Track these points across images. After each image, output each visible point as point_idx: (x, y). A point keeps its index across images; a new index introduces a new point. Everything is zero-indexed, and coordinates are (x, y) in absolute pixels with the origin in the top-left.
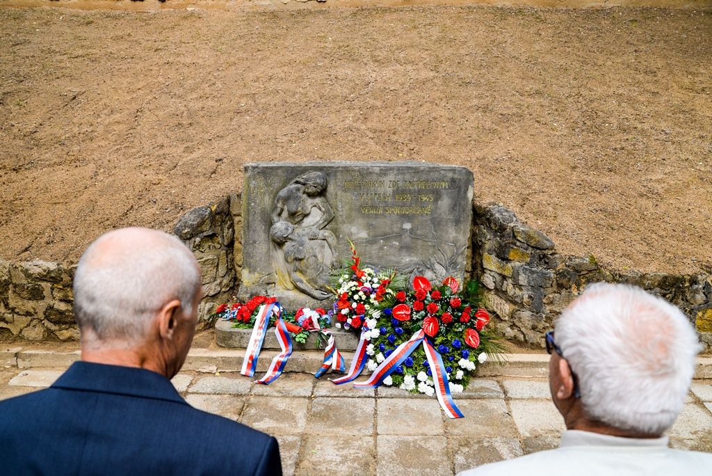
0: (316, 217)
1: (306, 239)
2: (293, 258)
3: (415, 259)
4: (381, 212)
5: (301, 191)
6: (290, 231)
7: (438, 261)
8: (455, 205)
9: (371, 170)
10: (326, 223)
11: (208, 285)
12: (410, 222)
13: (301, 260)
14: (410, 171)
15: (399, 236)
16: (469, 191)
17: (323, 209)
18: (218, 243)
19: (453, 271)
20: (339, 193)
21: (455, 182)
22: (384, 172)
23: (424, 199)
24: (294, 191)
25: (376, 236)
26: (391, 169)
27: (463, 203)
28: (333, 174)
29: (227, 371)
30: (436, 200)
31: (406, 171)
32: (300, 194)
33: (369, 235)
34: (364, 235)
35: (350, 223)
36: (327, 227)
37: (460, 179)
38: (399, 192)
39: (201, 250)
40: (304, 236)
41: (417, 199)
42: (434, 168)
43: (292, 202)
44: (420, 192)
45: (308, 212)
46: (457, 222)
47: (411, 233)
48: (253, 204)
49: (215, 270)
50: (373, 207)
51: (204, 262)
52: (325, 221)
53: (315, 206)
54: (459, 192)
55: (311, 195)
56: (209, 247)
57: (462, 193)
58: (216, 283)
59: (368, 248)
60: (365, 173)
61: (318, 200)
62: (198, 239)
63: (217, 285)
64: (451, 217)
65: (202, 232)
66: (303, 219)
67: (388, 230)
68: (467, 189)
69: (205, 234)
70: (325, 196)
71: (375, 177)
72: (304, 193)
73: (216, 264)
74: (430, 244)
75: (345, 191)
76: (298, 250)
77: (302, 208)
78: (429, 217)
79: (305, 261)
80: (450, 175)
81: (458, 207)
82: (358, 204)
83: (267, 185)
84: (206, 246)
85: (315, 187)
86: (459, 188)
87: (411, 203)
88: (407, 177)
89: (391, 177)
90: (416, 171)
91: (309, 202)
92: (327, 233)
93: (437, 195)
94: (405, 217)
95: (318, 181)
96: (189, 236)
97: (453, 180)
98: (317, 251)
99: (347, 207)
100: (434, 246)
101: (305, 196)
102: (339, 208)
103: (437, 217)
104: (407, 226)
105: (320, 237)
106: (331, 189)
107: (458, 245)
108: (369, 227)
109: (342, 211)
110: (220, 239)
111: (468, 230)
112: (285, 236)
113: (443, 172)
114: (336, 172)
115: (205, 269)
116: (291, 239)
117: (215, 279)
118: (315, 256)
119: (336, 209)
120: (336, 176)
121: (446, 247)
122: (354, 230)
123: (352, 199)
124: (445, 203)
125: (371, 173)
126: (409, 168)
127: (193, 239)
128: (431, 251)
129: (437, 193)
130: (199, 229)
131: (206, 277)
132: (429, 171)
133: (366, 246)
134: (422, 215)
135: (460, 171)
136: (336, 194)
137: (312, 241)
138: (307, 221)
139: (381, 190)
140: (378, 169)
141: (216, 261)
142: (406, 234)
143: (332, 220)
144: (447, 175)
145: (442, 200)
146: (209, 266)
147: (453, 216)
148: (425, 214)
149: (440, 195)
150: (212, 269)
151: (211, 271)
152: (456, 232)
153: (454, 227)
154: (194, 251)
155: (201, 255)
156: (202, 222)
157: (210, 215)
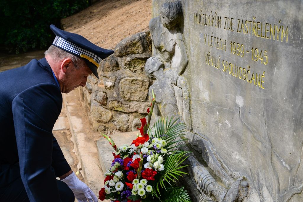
0: (178, 57)
1: (169, 82)
3: (245, 163)
4: (219, 67)
5: (162, 22)
7: (268, 183)
11: (137, 103)
12: (243, 96)
13: (158, 103)
15: (232, 113)
17: (180, 49)
20: (191, 30)
21: (299, 29)
23: (258, 58)
24: (158, 21)
25: (214, 103)
30: (272, 65)
32: (162, 26)
33: (210, 99)
34: (206, 96)
35: (198, 74)
36: (184, 73)
38: (235, 40)
39: (131, 69)
40: (169, 77)
41: (250, 55)
43: (156, 33)
44: (253, 45)
46: (298, 123)
47: (243, 115)
49: (146, 92)
51: (132, 81)
52: (181, 65)
53: (176, 44)
55: (169, 29)
56: (142, 69)
58: (146, 103)
61: (175, 36)
62: (128, 59)
63: (147, 105)
64: (290, 108)
65: (135, 53)
66: (171, 58)
69: (137, 56)
70: (182, 32)
71: (214, 10)
72: (164, 24)
73: (147, 86)
75: (195, 28)
78: (262, 96)
79: (162, 107)
82: (203, 49)
84: (138, 67)
87: (244, 62)
88: (240, 12)
89: (226, 10)
91: (171, 38)
92: (182, 80)
93: (274, 54)
94: (238, 85)
96: (118, 54)
97: (296, 25)
98: (178, 100)
99: (196, 52)
101: (166, 28)
102: (191, 51)
103: (272, 101)
104: (240, 101)
105: (178, 83)
108: (210, 86)
115: (133, 87)
116: (156, 77)
117: (146, 100)
120: (189, 5)
122: (201, 85)
123: (199, 40)
125: (210, 3)
127: (124, 58)
128: (261, 161)
129: (274, 51)
130: (129, 50)
131: (134, 94)
136: (189, 31)
137: (175, 87)
139: (218, 32)
141: (148, 84)
142: (238, 115)
143: (186, 66)
144: (288, 11)
145: (279, 68)
146: (139, 86)
147: (293, 108)
148: (257, 88)
149: (277, 56)
150: (143, 89)
151: (140, 91)
152: (295, 145)
153: (292, 132)
154: (125, 68)
155: (132, 74)
156: (133, 44)
157: (140, 39)
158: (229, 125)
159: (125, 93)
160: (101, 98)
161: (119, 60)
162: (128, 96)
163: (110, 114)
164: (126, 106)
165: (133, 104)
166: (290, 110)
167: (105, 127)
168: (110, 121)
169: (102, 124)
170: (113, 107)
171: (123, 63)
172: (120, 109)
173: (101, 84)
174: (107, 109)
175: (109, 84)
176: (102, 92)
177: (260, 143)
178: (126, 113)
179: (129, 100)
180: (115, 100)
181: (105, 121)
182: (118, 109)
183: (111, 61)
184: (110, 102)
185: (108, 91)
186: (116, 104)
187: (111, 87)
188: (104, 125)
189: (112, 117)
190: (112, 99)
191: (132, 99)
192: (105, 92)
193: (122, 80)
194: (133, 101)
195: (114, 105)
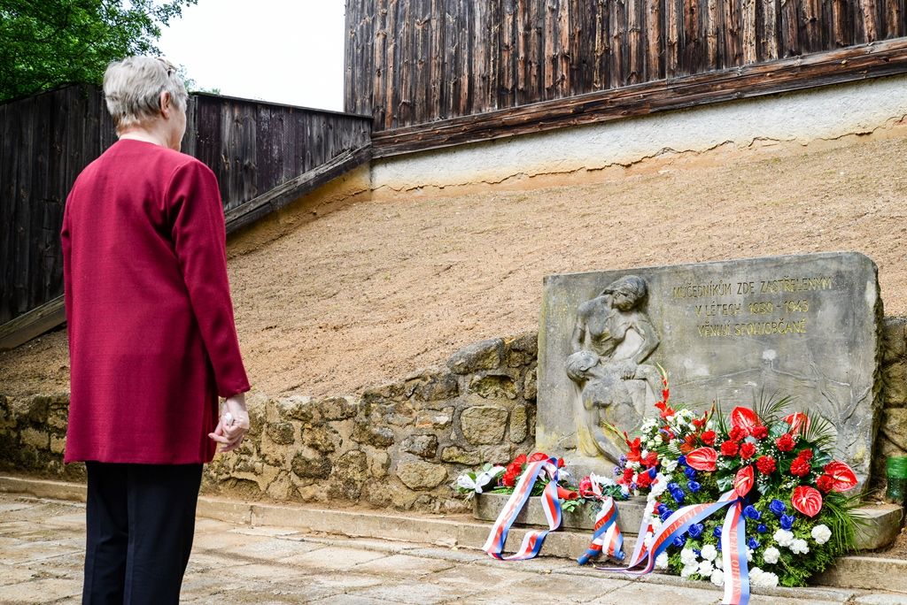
0: (633, 345)
1: (617, 377)
2: (592, 402)
4: (728, 333)
5: (609, 304)
6: (592, 363)
7: (823, 413)
8: (846, 316)
9: (710, 269)
10: (646, 353)
11: (489, 447)
12: (774, 349)
13: (605, 406)
14: (769, 265)
15: (757, 371)
16: (867, 292)
17: (642, 332)
18: (513, 392)
19: (850, 431)
20: (665, 307)
21: (842, 277)
22: (730, 269)
23: (795, 308)
24: (599, 304)
25: (721, 373)
26: (739, 264)
27: (859, 312)
28: (656, 279)
29: (469, 547)
30: (814, 310)
31: (762, 266)
32: (608, 308)
33: (711, 373)
34: (703, 371)
35: (682, 352)
36: (650, 359)
37: (851, 272)
38: (756, 301)
39: (481, 393)
40: (614, 372)
41: (783, 309)
42: (805, 257)
43: (594, 319)
44: (787, 299)
45: (619, 336)
46: (852, 345)
47: (776, 366)
48: (552, 330)
49: (502, 428)
50: (717, 326)
51: (484, 411)
52: (645, 349)
53: (631, 327)
54: (851, 293)
55: (623, 310)
56: (496, 393)
57: (856, 294)
58: (502, 447)
59: (709, 392)
60: (701, 273)
61: (634, 318)
62: (477, 378)
63: (504, 450)
64: (840, 337)
65: (487, 369)
66: (615, 348)
67: (739, 363)
68: (865, 288)
69: (490, 372)
70: (645, 312)
71: (716, 279)
72: (613, 306)
73: (504, 420)
74: (807, 383)
75: (674, 303)
76: (602, 391)
77: (611, 330)
78: (804, 339)
79: (612, 408)
80: (834, 266)
81: (851, 320)
82: (693, 322)
83: (572, 301)
84: (491, 390)
85: (626, 295)
86: (851, 286)
87: (774, 317)
88: (765, 275)
89: (741, 276)
90: (778, 264)
91: (622, 321)
92: (646, 369)
93: (815, 301)
94: (765, 341)
95: (629, 285)
96: (462, 369)
97: (839, 275)
98: (634, 397)
99: (678, 328)
100: (815, 388)
101: (615, 311)
102: (665, 331)
103: (818, 339)
104: (770, 355)
105: (638, 374)
106: (654, 301)
107: (855, 385)
108: (711, 358)
109: (670, 335)
110: (516, 387)
111: (872, 359)
112: (583, 369)
113: (821, 263)
114: (660, 275)
115: (485, 421)
116: (593, 375)
117: (502, 441)
118: (631, 404)
119: (662, 331)
120: (660, 281)
121: (836, 389)
122: (688, 363)
123: (684, 315)
124: (829, 313)
125: (710, 273)
126: (766, 260)
127: (470, 376)
128: (810, 397)
129: (815, 299)
130: (480, 363)
131: (485, 433)
132: (798, 263)
133: (706, 390)
134: (792, 336)
135: (850, 258)
136: (661, 309)
137: (627, 382)
138: (622, 351)
139: (726, 299)
140: (721, 265)
141: (506, 415)
142: (768, 369)
143: (655, 349)
144: (829, 266)
145: (824, 309)
146: (492, 419)
147: (844, 335)
148: (796, 334)
149: (820, 301)
150: (497, 424)
151: (495, 427)
152: (851, 363)
153: (846, 354)
154: (470, 393)
155: (482, 401)
156: (485, 355)
157: (498, 346)
158: (755, 385)
159: (473, 431)
160: (425, 446)
161: (461, 380)
162: (475, 436)
163: (442, 470)
164: (472, 453)
165: (482, 449)
166: (842, 338)
167: (430, 496)
168: (441, 483)
169: (423, 493)
170: (450, 458)
171: (467, 385)
172: (462, 460)
173: (421, 423)
174: (434, 463)
175: (443, 419)
176: (425, 437)
177: (807, 382)
178: (470, 466)
179: (477, 444)
180: (454, 445)
181: (432, 485)
182: (458, 460)
183: (447, 382)
184: (446, 449)
185: (439, 433)
186: (455, 451)
187: (446, 424)
188: (428, 493)
189: (447, 476)
190: (448, 445)
191: (481, 441)
192: (434, 435)
193: (465, 412)
194: (482, 444)
195: (452, 454)
